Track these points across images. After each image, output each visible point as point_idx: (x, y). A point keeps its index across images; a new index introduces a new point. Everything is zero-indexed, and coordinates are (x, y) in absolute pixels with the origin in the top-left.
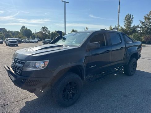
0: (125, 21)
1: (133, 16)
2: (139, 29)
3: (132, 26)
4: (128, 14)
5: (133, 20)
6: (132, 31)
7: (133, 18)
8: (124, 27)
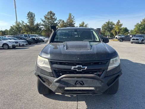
0: (28, 18)
1: (34, 14)
2: (42, 26)
3: (35, 23)
4: (30, 12)
5: (35, 17)
6: (37, 28)
7: (34, 16)
8: (28, 24)
